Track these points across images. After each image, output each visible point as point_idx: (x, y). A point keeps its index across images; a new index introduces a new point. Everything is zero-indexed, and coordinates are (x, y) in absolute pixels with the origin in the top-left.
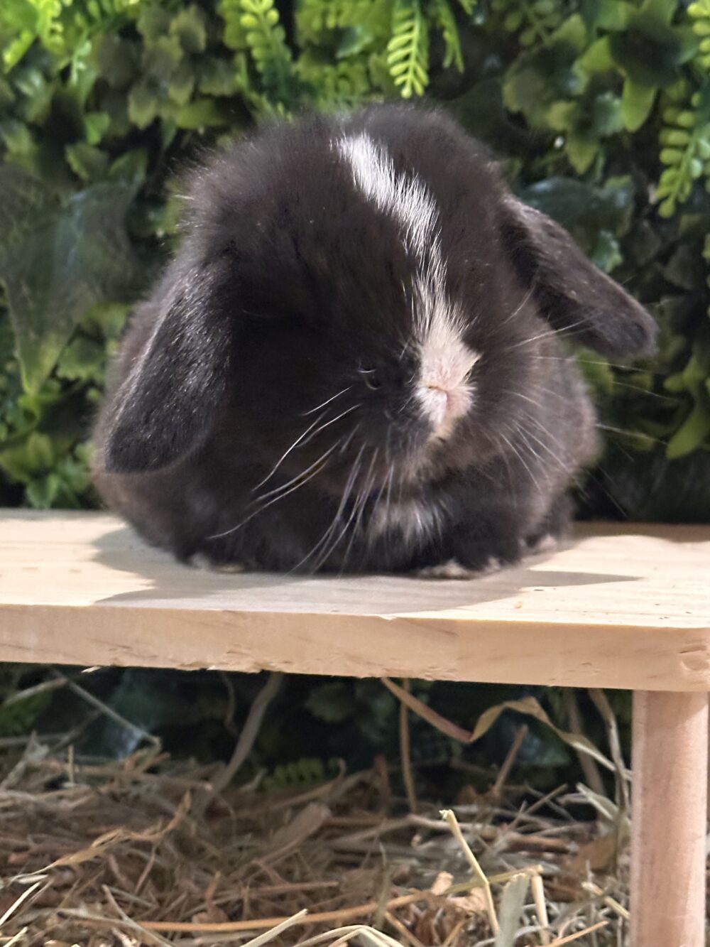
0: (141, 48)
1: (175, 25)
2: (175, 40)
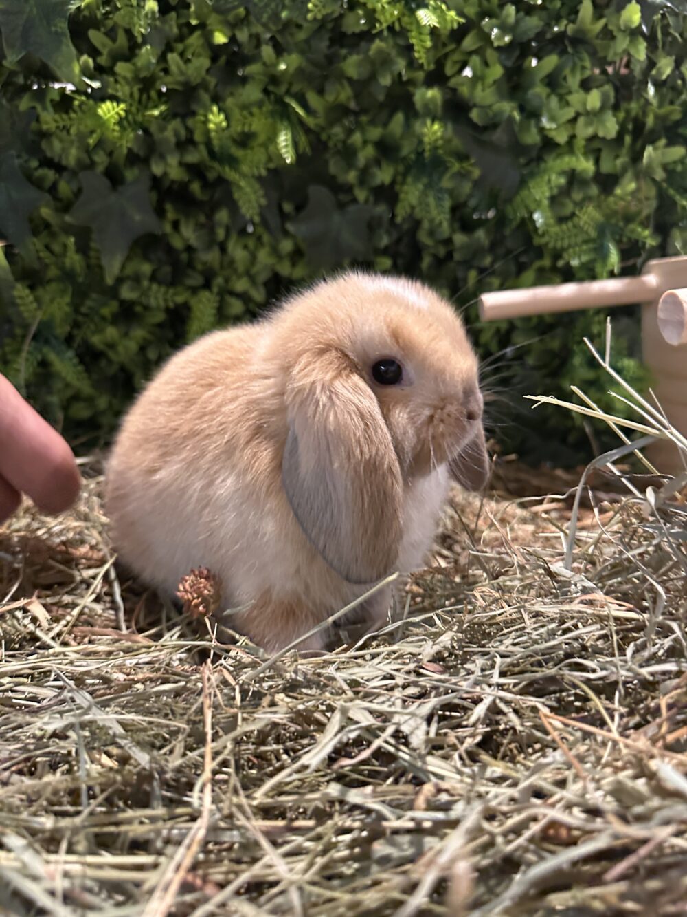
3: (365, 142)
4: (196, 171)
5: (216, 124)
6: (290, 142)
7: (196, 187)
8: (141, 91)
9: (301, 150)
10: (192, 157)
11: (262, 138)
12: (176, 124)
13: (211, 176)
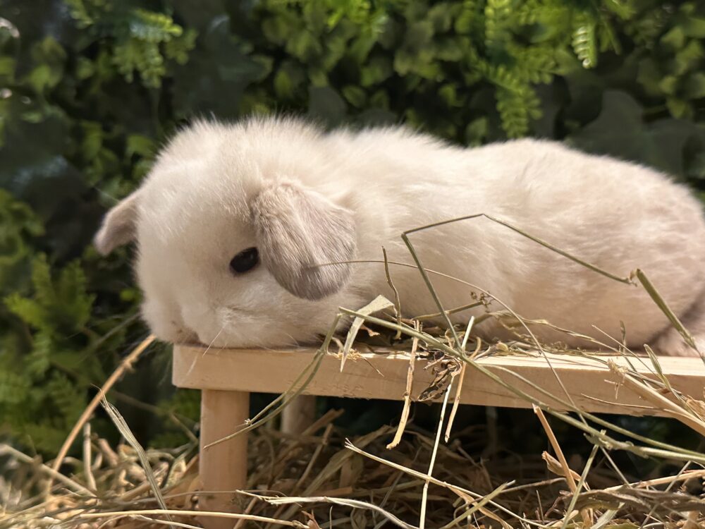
3: (688, 40)
4: (453, 71)
5: (495, 10)
6: (590, 39)
7: (449, 91)
9: (604, 47)
10: (452, 54)
11: (551, 32)
13: (471, 78)
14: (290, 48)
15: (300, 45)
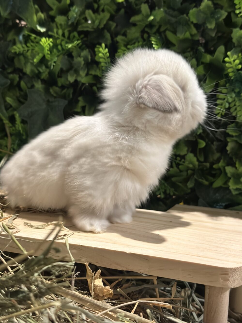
0: (73, 60)
1: (82, 54)
2: (82, 59)
8: (70, 32)
12: (85, 53)
14: (24, 70)
15: (28, 70)
